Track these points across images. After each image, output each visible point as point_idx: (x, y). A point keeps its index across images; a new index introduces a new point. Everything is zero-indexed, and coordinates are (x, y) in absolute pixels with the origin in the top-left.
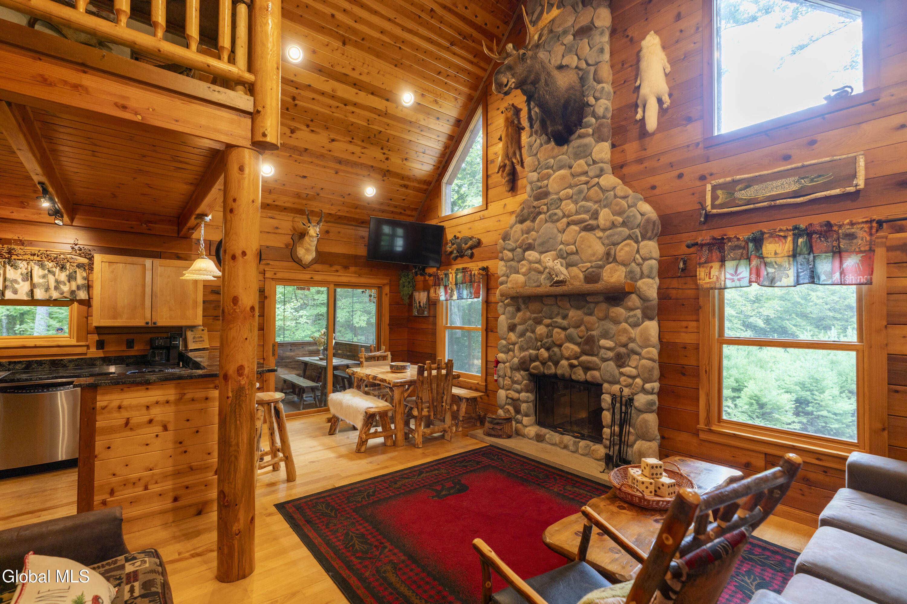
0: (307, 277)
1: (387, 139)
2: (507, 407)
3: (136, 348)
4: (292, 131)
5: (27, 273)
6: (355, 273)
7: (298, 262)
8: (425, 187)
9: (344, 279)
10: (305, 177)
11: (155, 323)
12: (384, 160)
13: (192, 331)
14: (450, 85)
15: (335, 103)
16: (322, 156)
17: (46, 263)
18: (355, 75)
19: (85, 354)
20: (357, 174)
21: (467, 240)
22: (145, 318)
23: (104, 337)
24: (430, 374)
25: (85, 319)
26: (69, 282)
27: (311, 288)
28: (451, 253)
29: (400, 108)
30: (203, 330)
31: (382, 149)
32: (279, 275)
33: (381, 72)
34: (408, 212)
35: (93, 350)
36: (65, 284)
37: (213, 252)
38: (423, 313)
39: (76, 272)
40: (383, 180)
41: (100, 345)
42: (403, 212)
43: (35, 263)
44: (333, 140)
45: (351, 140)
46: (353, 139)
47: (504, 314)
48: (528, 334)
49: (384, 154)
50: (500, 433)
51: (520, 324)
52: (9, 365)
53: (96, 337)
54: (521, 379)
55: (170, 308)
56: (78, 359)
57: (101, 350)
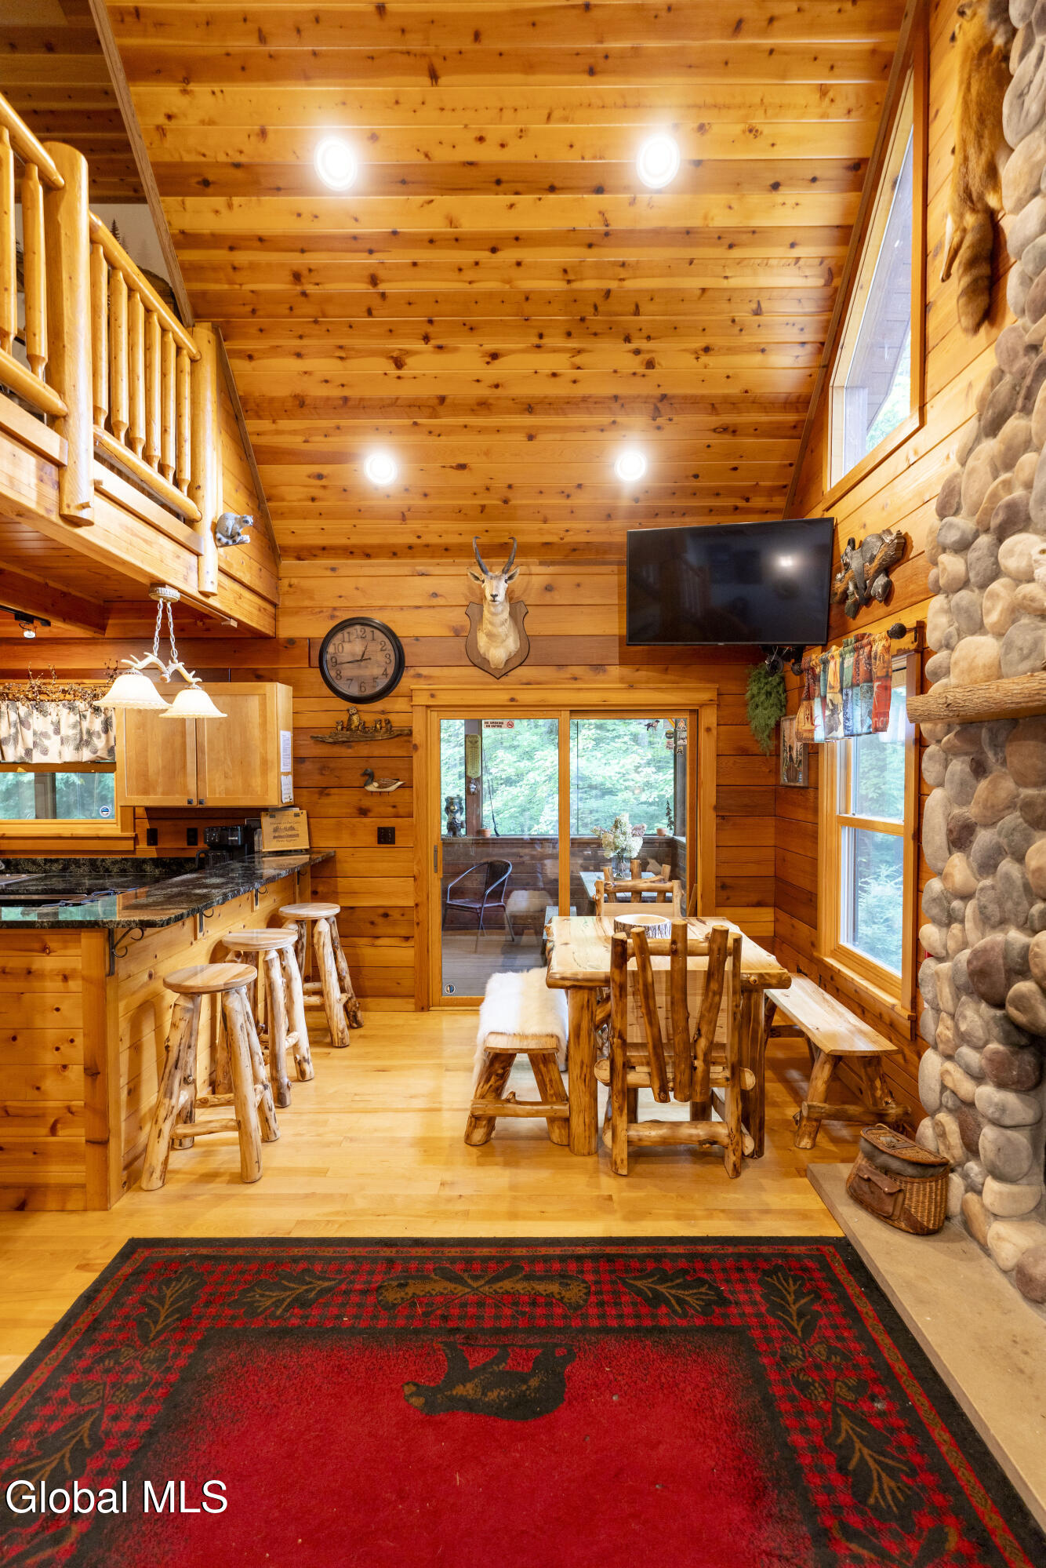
0: (502, 697)
1: (632, 308)
2: (942, 1116)
4: (399, 364)
6: (621, 679)
7: (480, 663)
8: (791, 418)
9: (592, 698)
10: (462, 467)
11: (201, 803)
12: (641, 370)
13: (272, 816)
14: (786, 52)
15: (466, 256)
16: (483, 406)
18: (487, 154)
19: (133, 852)
20: (583, 429)
21: (875, 544)
22: (187, 793)
23: (156, 825)
24: (644, 965)
27: (516, 722)
28: (845, 595)
29: (643, 198)
30: (297, 815)
31: (628, 339)
32: (443, 699)
33: (556, 115)
34: (758, 502)
35: (143, 845)
36: (99, 737)
37: (315, 662)
38: (796, 779)
40: (659, 428)
41: (153, 837)
42: (741, 504)
43: (64, 705)
44: (495, 356)
45: (536, 341)
46: (541, 336)
47: (941, 785)
48: (1007, 866)
49: (637, 352)
50: (889, 1208)
51: (986, 826)
53: (146, 825)
54: (980, 1033)
55: (225, 773)
56: (123, 859)
57: (154, 847)
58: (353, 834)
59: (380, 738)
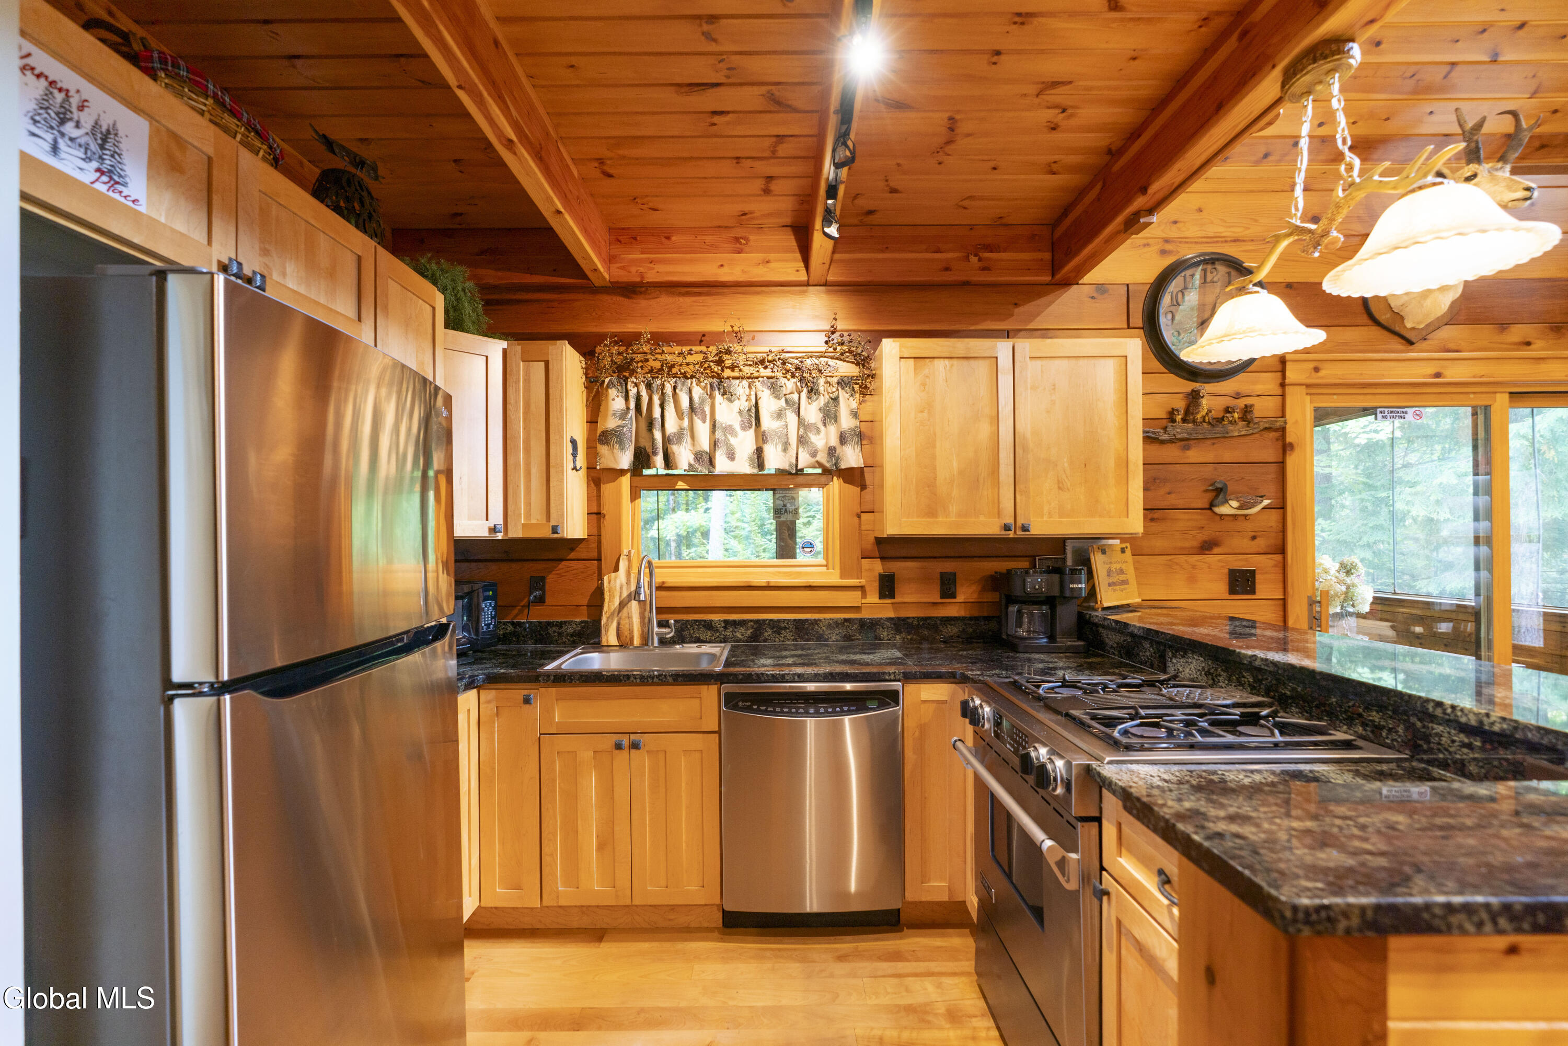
0: (1417, 372)
3: (960, 598)
5: (749, 410)
7: (1387, 320)
11: (1024, 529)
17: (783, 381)
19: (857, 609)
22: (999, 513)
23: (896, 567)
25: (856, 519)
26: (825, 425)
27: (1426, 410)
30: (1122, 551)
32: (1328, 373)
35: (873, 598)
36: (818, 431)
37: (1137, 319)
39: (836, 400)
41: (887, 587)
43: (763, 383)
52: (725, 628)
53: (878, 567)
55: (1059, 482)
56: (846, 620)
57: (889, 601)
58: (1192, 580)
59: (1236, 434)
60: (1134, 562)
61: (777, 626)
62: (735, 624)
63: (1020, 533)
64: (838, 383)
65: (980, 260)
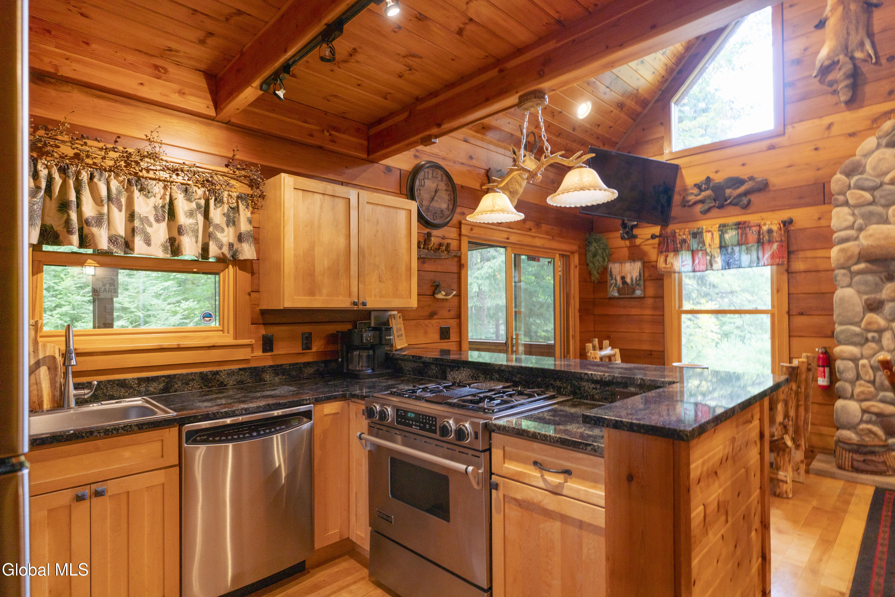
2: (863, 426)
3: (314, 349)
5: (163, 207)
6: (547, 233)
11: (364, 304)
17: (195, 188)
19: (246, 361)
21: (737, 182)
23: (273, 330)
25: (248, 297)
26: (227, 226)
32: (475, 232)
35: (259, 353)
36: (223, 230)
37: (404, 189)
38: (632, 293)
39: (236, 209)
41: (268, 344)
43: (178, 187)
47: (849, 286)
50: (882, 468)
51: (891, 301)
52: (139, 384)
53: (261, 330)
55: (380, 278)
56: (240, 369)
57: (269, 354)
58: (426, 333)
59: (444, 257)
60: (404, 324)
61: (186, 380)
62: (148, 380)
63: (361, 307)
64: (238, 197)
65: (330, 135)
